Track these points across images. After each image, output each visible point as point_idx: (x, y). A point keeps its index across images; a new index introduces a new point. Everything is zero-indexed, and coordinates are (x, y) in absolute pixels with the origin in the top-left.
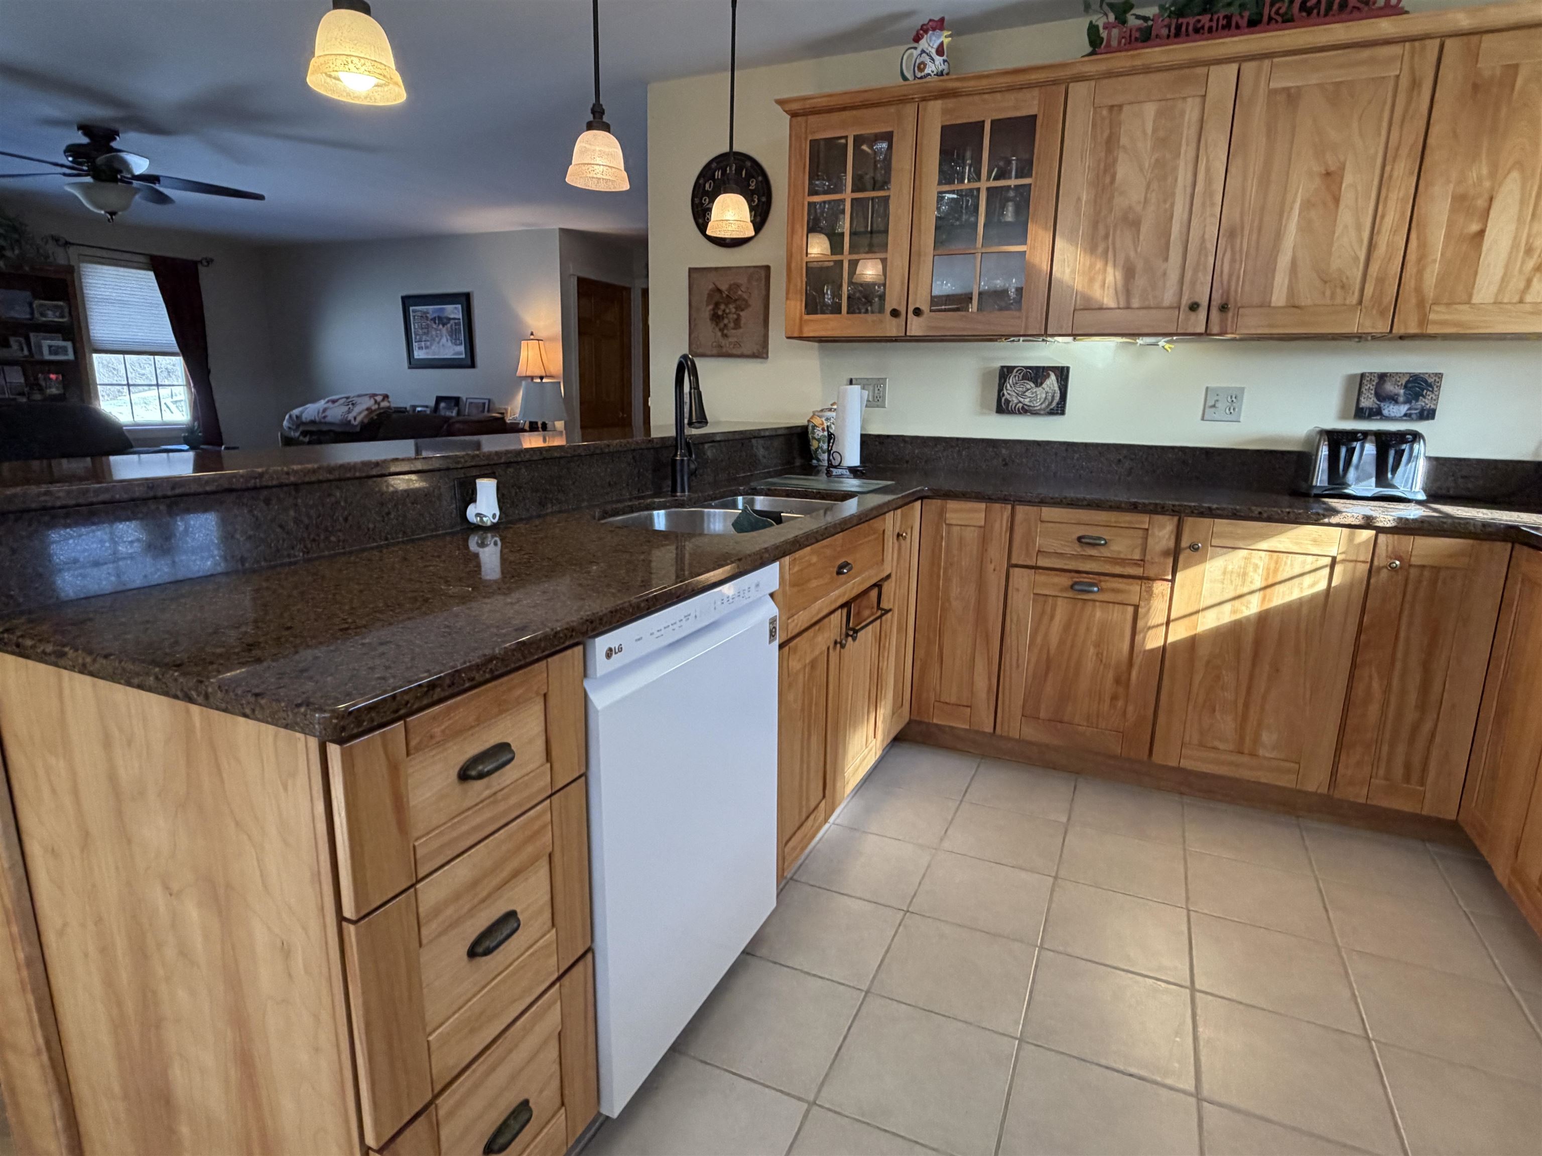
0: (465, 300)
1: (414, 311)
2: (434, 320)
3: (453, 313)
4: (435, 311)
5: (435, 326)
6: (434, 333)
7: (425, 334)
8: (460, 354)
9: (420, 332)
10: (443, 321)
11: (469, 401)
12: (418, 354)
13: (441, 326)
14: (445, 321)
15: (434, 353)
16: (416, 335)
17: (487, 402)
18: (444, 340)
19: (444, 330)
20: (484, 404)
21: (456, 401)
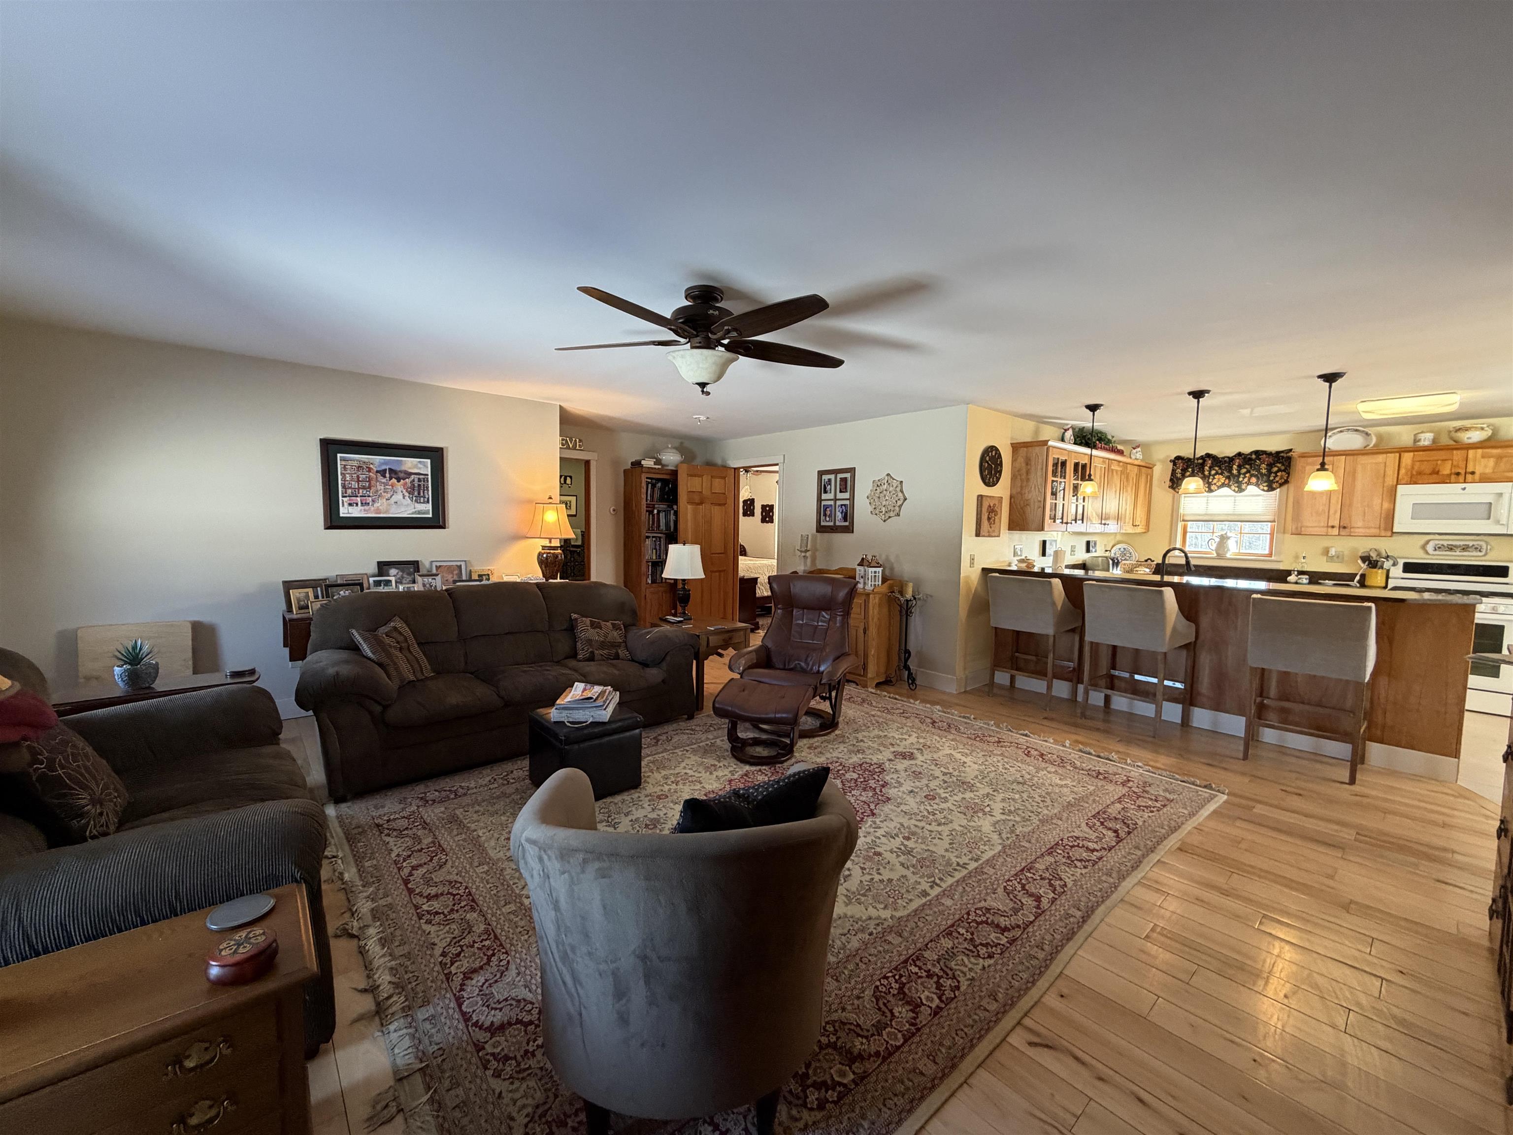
0: (436, 455)
1: (342, 459)
2: (383, 473)
3: (416, 466)
4: (386, 463)
5: (384, 480)
6: (381, 487)
7: (364, 488)
8: (427, 512)
9: (355, 485)
10: (396, 474)
11: (434, 564)
12: (345, 511)
13: (394, 480)
14: (401, 475)
15: (378, 511)
16: (344, 487)
17: (463, 564)
18: (398, 497)
19: (399, 486)
20: (460, 567)
21: (412, 567)
